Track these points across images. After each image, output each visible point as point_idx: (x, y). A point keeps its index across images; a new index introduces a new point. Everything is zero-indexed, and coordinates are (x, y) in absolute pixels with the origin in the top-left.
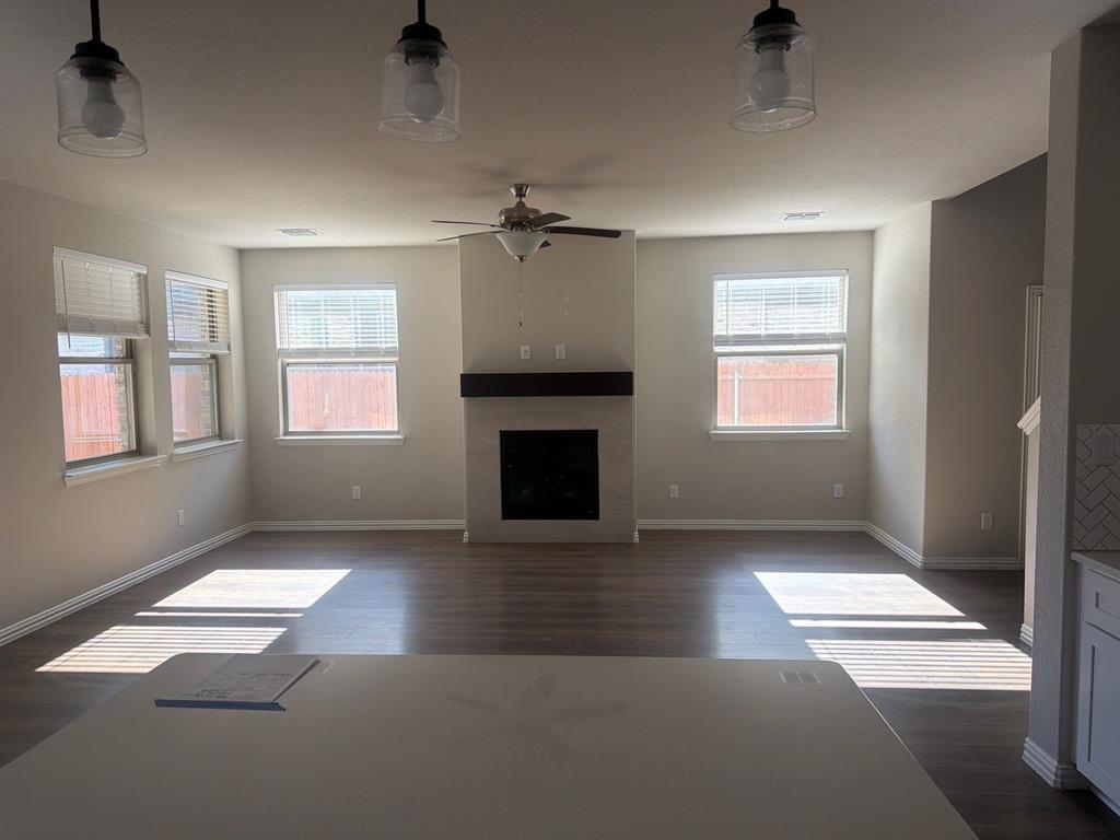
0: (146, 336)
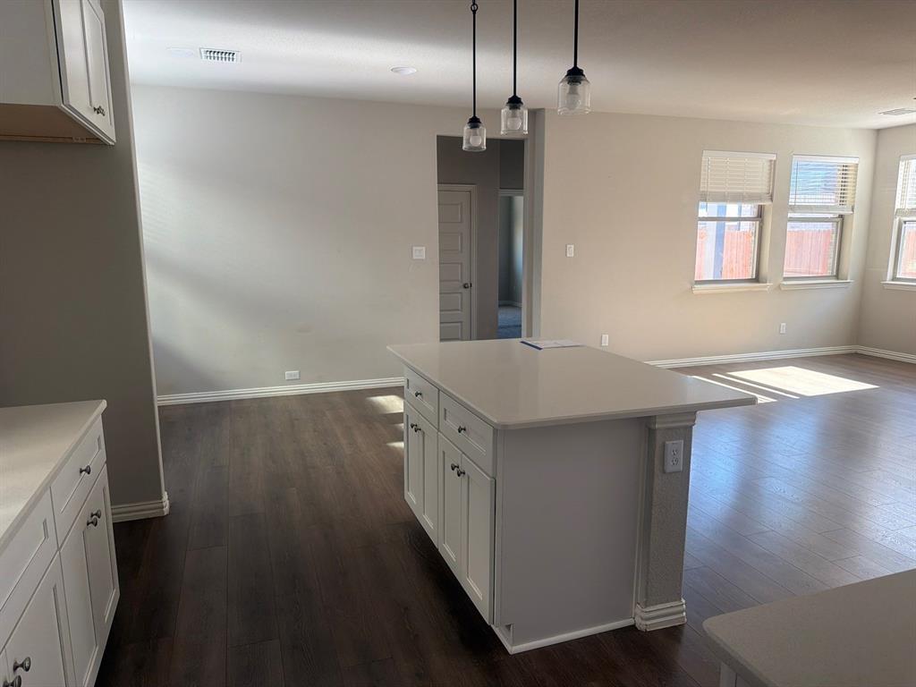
0: (770, 203)
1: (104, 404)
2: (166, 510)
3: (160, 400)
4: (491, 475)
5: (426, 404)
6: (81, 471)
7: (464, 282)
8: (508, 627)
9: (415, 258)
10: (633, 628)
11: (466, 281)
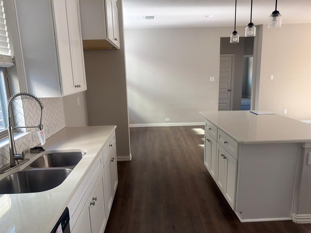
1: (116, 127)
2: (131, 159)
3: (130, 126)
4: (236, 159)
5: (213, 132)
6: (110, 146)
7: (228, 89)
8: (241, 213)
9: (210, 81)
10: (291, 221)
11: (229, 88)
